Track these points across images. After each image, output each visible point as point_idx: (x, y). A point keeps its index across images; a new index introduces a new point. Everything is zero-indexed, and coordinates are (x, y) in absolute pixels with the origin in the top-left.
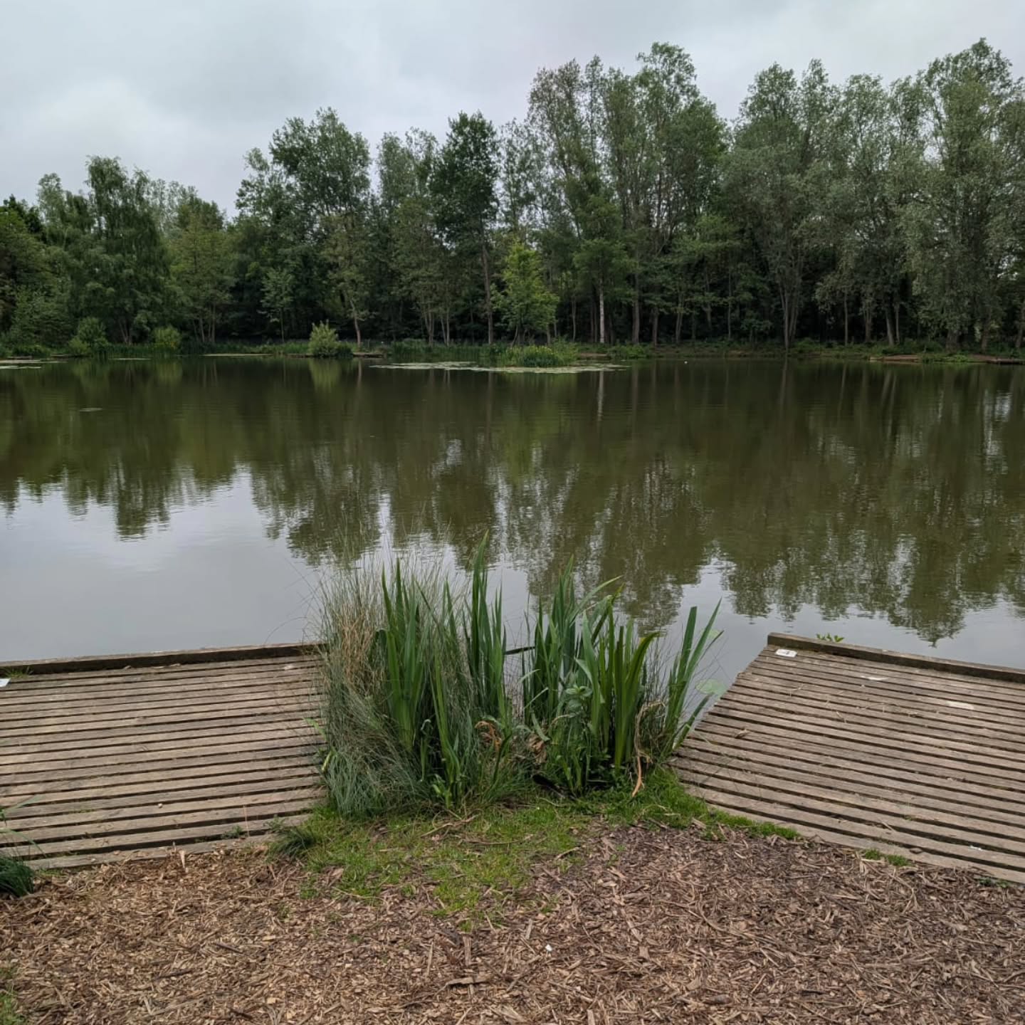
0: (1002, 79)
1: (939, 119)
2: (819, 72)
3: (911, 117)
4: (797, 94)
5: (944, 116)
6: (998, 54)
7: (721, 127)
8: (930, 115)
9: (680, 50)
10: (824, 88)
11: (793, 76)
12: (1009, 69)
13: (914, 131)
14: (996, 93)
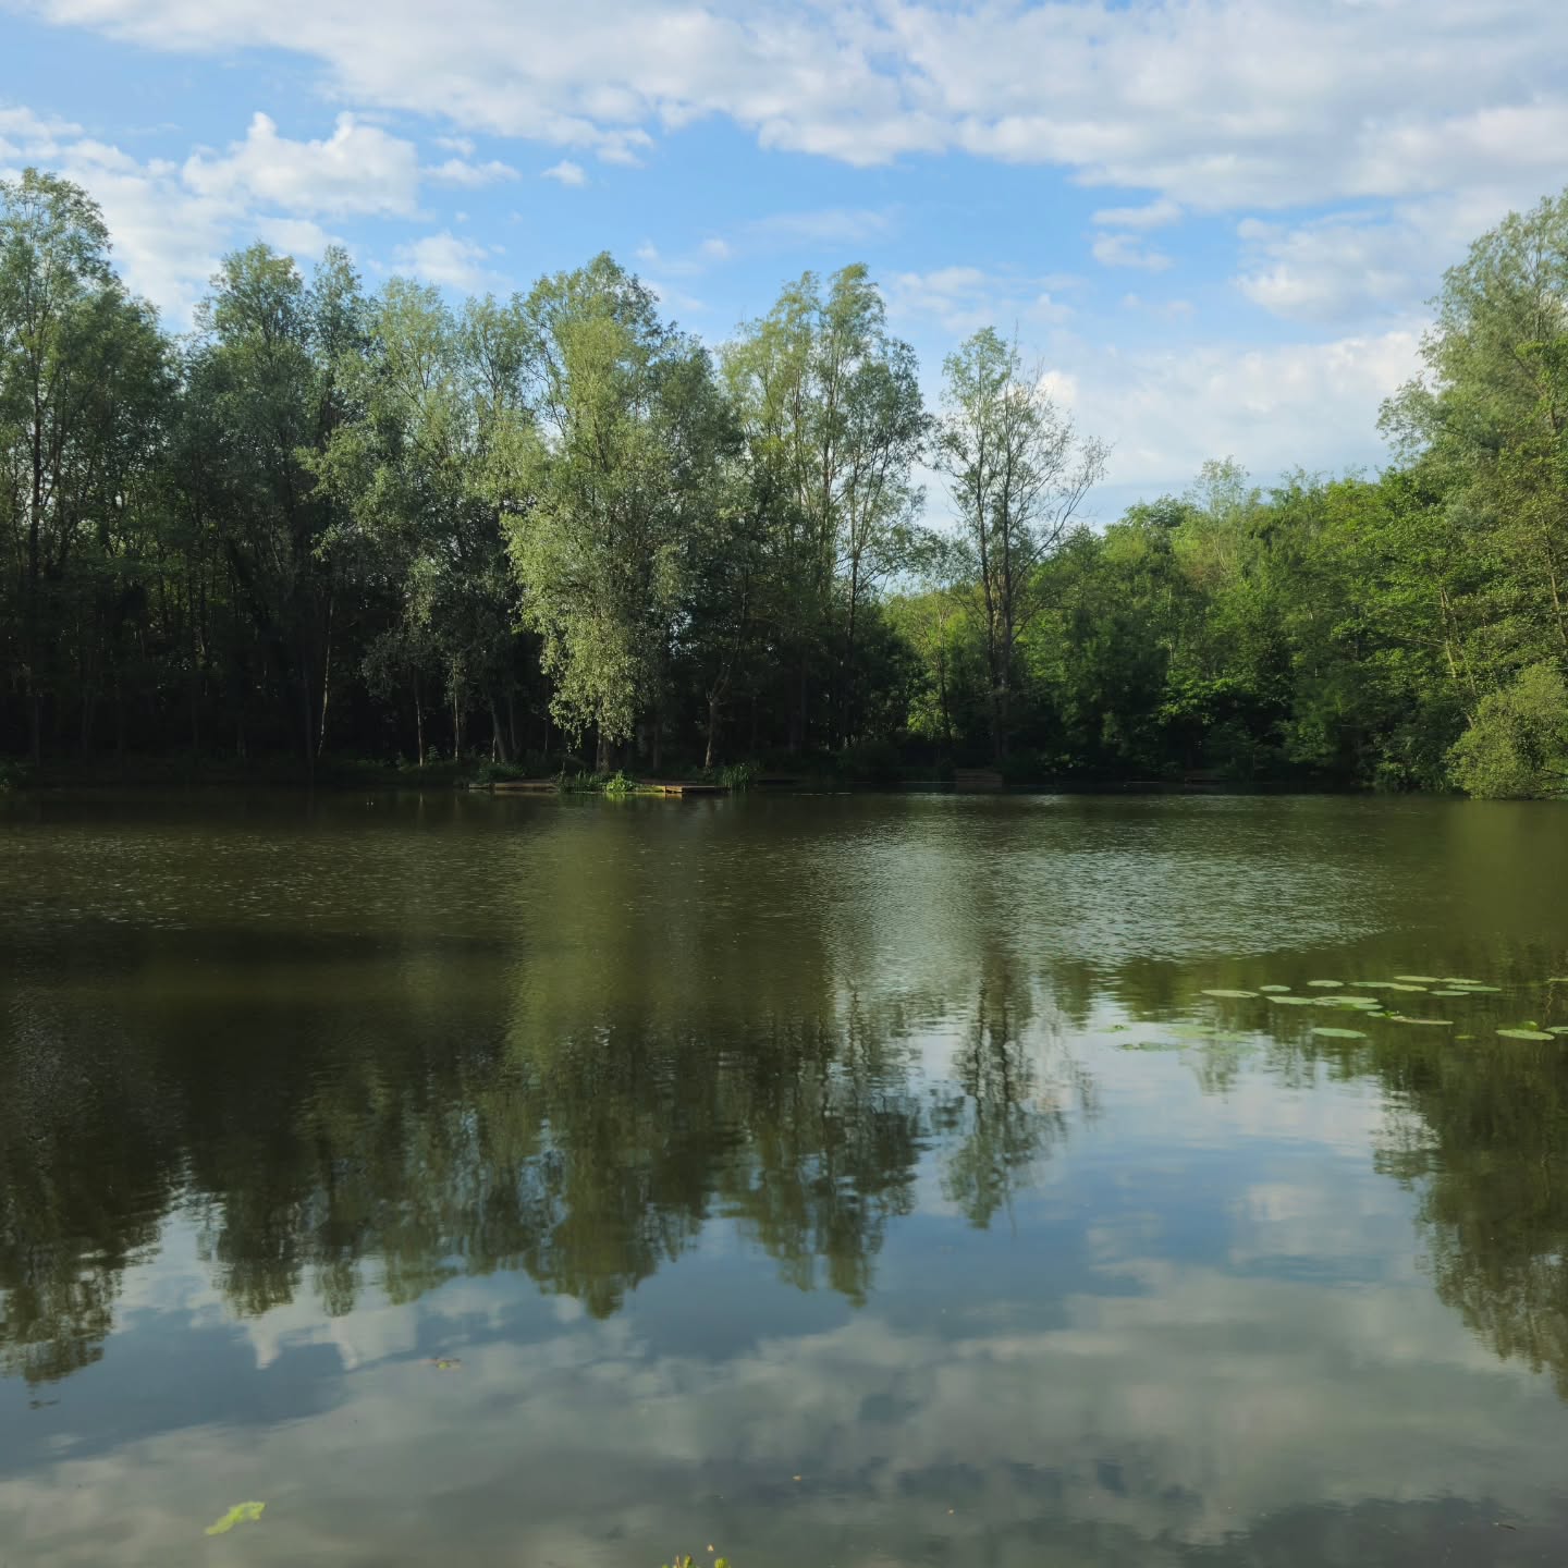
0: (647, 322)
1: (556, 374)
2: (344, 270)
3: (507, 368)
4: (308, 303)
5: (564, 371)
6: (635, 281)
7: (162, 345)
8: (541, 367)
9: (81, 194)
10: (355, 300)
11: (294, 269)
12: (656, 307)
13: (515, 389)
14: (641, 343)
